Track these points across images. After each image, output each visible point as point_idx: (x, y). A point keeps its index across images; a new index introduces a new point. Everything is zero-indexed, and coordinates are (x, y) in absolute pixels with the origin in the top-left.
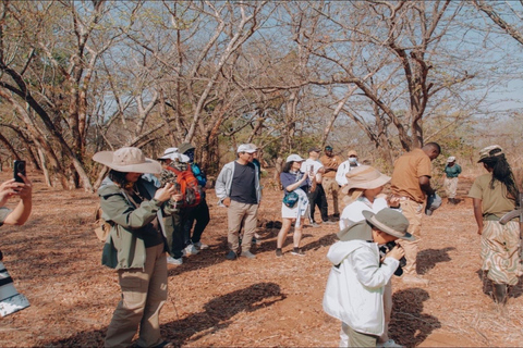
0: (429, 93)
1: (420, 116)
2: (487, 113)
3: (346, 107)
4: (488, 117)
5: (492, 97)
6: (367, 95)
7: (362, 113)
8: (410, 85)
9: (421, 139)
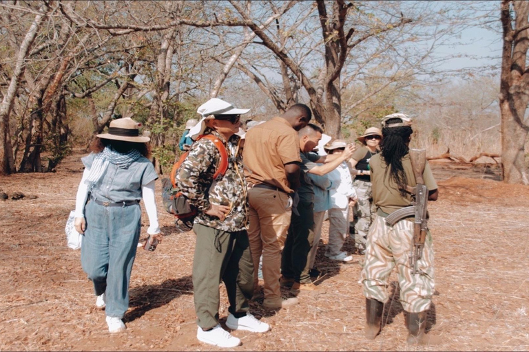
0: (350, 43)
1: (338, 74)
2: (433, 73)
3: (243, 62)
4: (433, 79)
5: (440, 52)
6: (265, 43)
7: (264, 71)
8: (324, 31)
9: (338, 107)
